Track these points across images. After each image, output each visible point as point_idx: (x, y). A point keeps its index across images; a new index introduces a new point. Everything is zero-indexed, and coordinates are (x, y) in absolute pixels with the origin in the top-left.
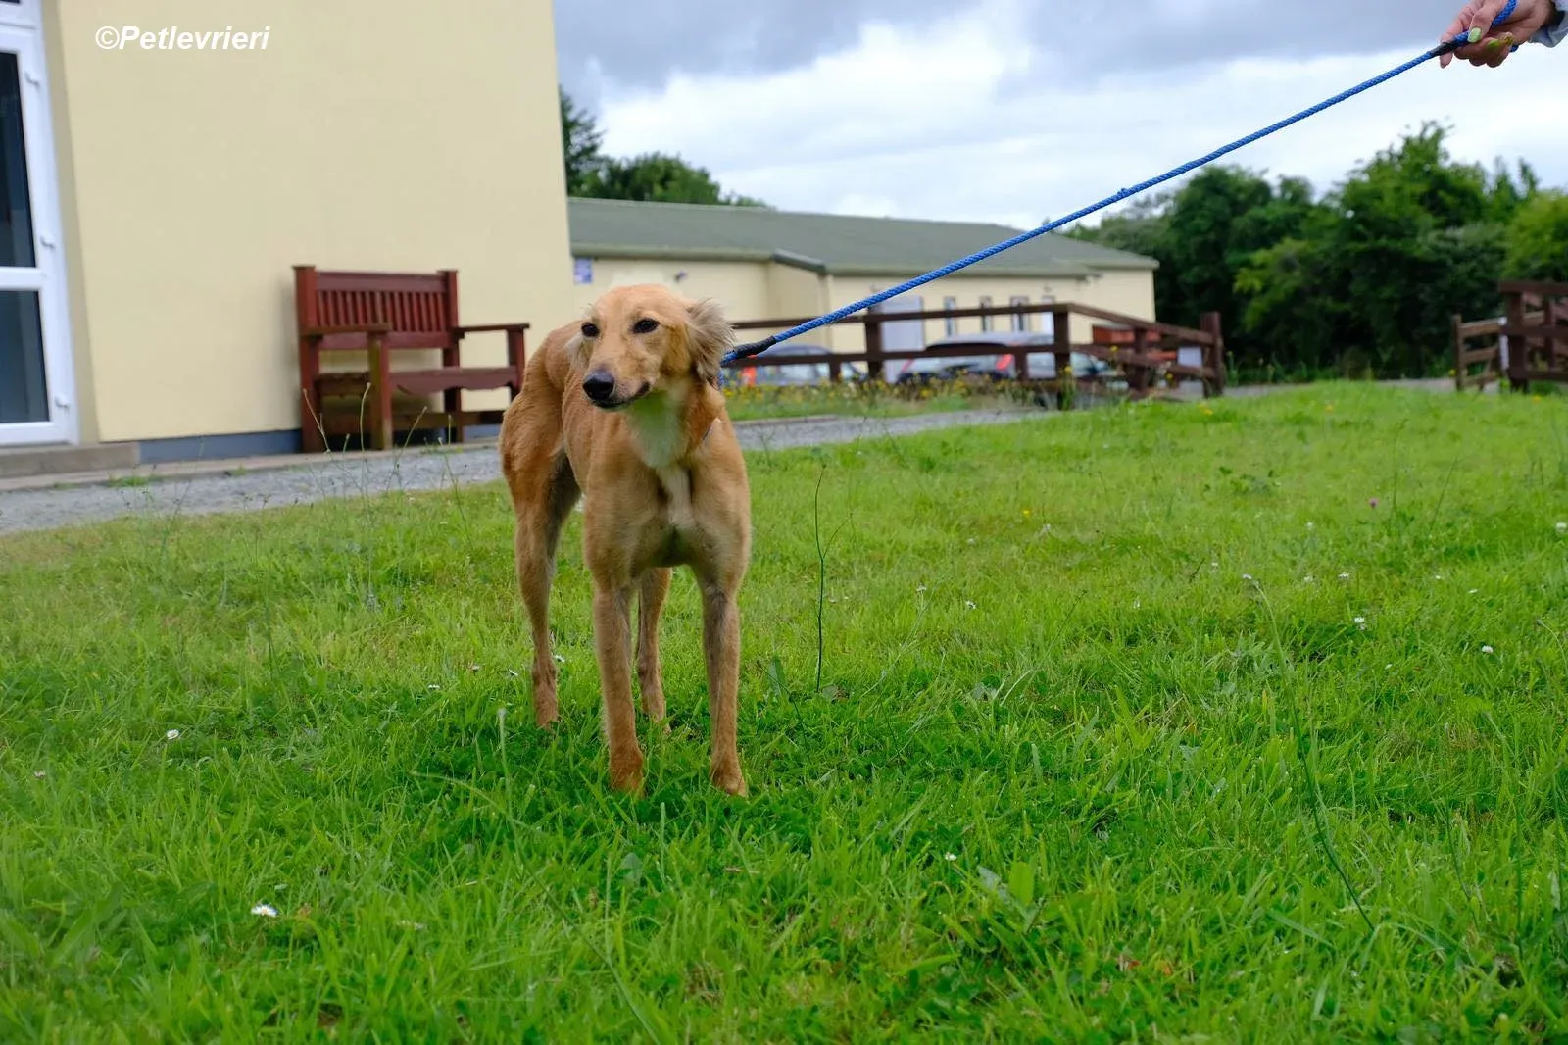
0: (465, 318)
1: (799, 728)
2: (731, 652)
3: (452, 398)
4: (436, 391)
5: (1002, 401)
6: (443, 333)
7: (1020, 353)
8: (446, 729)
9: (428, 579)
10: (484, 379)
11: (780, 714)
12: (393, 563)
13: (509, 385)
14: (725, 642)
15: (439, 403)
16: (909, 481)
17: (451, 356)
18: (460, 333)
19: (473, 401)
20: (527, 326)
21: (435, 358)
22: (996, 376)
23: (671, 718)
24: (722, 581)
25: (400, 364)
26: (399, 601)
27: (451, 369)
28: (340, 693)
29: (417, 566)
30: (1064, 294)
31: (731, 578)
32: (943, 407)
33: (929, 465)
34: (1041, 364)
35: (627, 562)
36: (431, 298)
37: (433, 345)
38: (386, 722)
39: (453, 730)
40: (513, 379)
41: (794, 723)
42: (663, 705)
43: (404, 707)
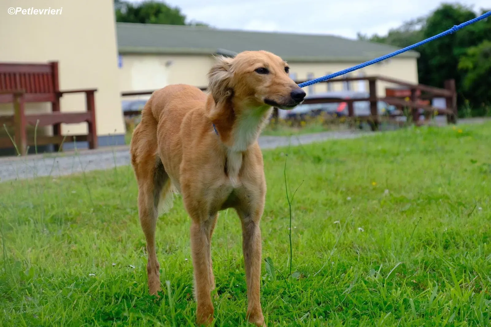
0: (63, 86)
1: (284, 293)
2: (258, 252)
3: (57, 128)
4: (48, 124)
5: (342, 127)
6: (51, 95)
7: (350, 102)
8: (104, 295)
9: (73, 221)
10: (74, 118)
11: (274, 286)
12: (53, 213)
13: (87, 121)
14: (255, 247)
15: (50, 131)
16: (310, 168)
17: (56, 106)
18: (59, 94)
19: (68, 130)
20: (96, 90)
21: (48, 107)
22: (339, 115)
23: (218, 288)
24: (253, 215)
25: (30, 111)
26: (61, 232)
27: (56, 113)
28: (42, 279)
29: (66, 214)
30: (370, 71)
31: (257, 213)
32: (312, 131)
33: (318, 160)
34: (362, 108)
35: (208, 207)
36: (45, 77)
37: (46, 100)
38: (71, 293)
39: (107, 297)
40: (89, 118)
41: (282, 291)
42: (214, 283)
43: (77, 285)
